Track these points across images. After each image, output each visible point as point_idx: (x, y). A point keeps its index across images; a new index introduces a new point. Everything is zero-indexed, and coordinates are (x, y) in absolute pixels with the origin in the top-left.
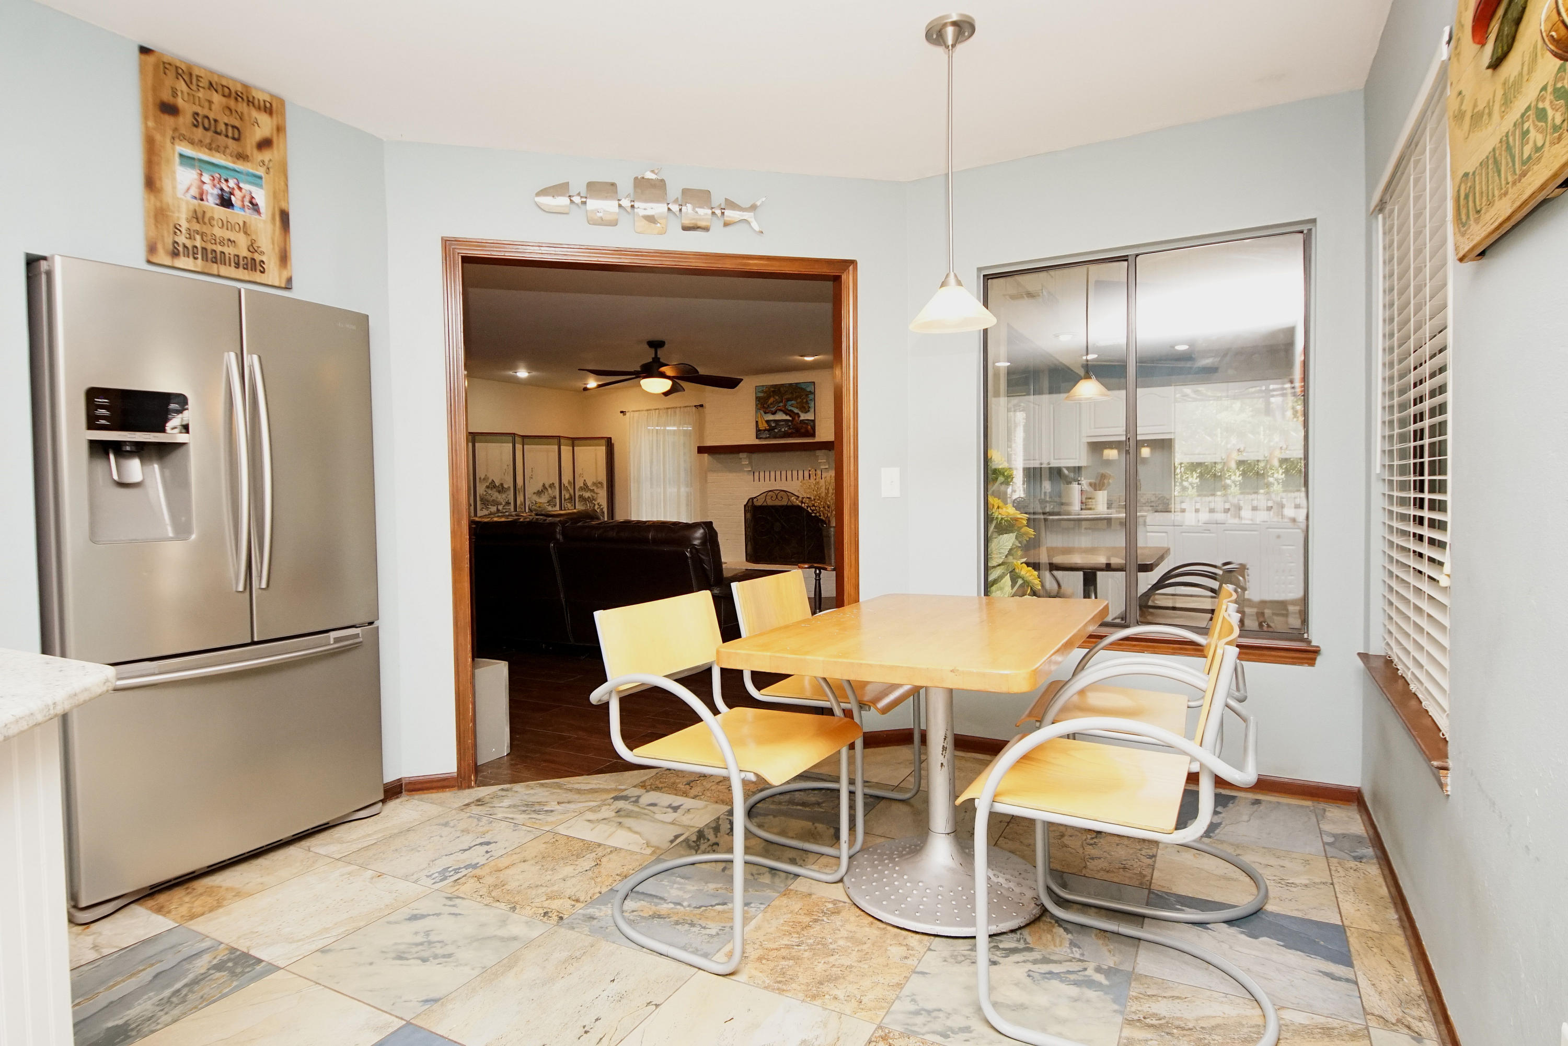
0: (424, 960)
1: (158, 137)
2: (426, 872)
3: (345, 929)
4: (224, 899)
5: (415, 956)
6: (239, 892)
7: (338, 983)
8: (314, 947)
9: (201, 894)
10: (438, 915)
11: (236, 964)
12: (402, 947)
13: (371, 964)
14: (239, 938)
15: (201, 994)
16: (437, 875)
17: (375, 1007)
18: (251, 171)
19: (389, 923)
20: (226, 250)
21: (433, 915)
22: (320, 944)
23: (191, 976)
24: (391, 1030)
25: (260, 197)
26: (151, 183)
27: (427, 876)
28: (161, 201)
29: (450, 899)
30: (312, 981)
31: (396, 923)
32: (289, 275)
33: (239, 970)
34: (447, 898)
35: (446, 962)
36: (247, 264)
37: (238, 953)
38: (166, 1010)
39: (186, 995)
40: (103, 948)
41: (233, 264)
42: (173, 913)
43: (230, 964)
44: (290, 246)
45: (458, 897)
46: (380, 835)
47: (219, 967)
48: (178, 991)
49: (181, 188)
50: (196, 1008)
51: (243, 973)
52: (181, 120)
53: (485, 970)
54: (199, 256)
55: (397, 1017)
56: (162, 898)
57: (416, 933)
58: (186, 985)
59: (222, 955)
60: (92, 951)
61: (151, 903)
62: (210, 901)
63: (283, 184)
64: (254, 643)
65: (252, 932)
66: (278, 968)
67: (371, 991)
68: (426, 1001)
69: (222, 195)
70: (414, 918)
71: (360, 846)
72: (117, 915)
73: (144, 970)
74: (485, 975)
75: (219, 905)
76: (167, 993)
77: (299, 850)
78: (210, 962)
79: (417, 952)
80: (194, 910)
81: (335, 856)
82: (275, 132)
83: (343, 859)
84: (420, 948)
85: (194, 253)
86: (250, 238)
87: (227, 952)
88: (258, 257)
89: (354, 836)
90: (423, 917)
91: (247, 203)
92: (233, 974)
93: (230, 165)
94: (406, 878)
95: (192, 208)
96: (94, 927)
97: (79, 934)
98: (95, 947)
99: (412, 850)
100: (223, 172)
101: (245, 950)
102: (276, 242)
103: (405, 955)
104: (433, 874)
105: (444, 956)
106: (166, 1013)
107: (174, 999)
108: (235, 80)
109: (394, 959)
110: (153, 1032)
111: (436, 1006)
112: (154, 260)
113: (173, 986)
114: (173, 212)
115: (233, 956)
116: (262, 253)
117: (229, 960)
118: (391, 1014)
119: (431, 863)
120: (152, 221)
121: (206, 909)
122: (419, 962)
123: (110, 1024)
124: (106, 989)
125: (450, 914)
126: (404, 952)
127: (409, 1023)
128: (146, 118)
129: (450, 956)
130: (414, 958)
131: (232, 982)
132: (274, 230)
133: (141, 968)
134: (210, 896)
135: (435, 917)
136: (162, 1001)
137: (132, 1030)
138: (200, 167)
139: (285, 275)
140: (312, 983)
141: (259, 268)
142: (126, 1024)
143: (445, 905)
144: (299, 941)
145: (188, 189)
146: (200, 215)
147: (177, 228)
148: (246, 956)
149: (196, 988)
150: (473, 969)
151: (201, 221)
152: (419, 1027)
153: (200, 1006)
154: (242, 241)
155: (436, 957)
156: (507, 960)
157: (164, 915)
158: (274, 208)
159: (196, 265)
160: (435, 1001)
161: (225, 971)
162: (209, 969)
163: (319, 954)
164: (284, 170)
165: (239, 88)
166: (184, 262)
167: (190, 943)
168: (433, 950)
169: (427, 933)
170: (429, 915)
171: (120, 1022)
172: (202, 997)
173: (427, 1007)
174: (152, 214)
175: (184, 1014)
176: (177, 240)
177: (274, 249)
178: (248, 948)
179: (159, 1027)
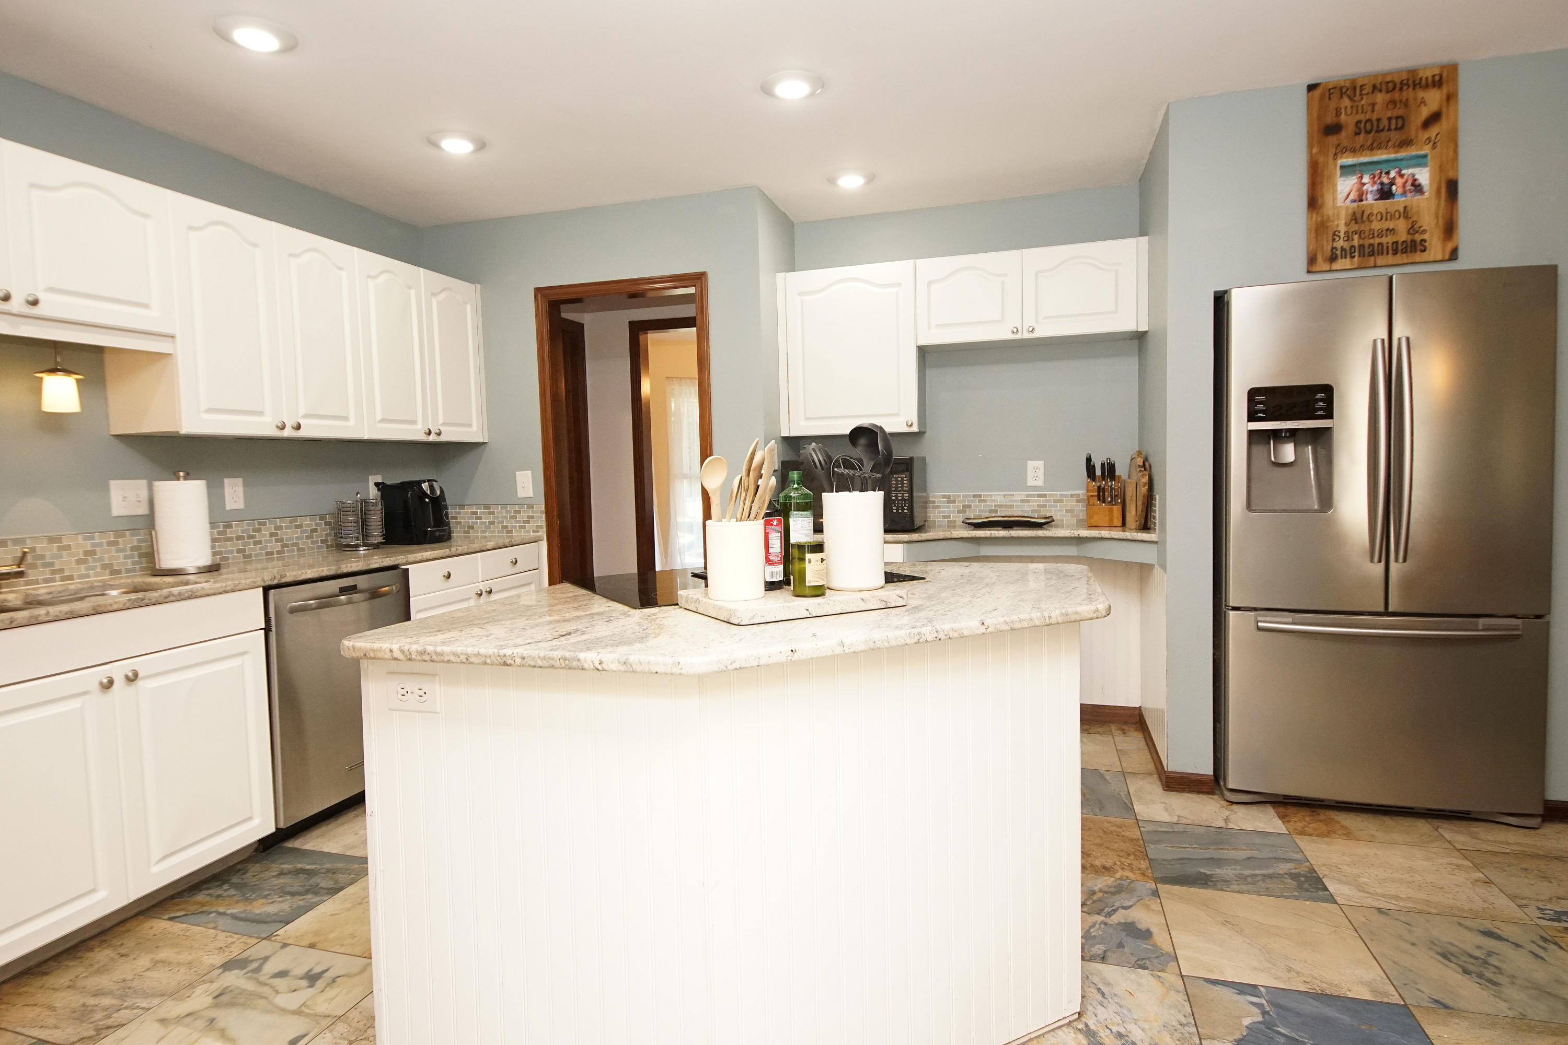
0: (1466, 972)
1: (1321, 159)
2: (1540, 905)
3: (1415, 906)
4: (1334, 833)
5: (1460, 963)
6: (1349, 833)
7: (1372, 940)
8: (1376, 904)
9: (1321, 821)
10: (1517, 945)
11: (1306, 881)
12: (1452, 949)
13: (1413, 944)
14: (1324, 865)
15: (1268, 886)
16: (1551, 912)
17: (1387, 976)
18: (1414, 153)
19: (1460, 924)
20: (1384, 240)
21: (1512, 943)
22: (1382, 905)
23: (1271, 871)
24: (1386, 1000)
25: (1424, 176)
26: (1314, 203)
27: (1539, 908)
28: (1322, 216)
29: (1545, 940)
30: (1353, 926)
31: (1467, 928)
32: (1455, 245)
33: (1306, 886)
34: (1542, 937)
35: (1487, 986)
36: (1406, 247)
37: (1315, 875)
38: (1239, 882)
39: (1258, 881)
40: (1230, 822)
41: (1391, 252)
42: (1292, 823)
43: (1303, 879)
44: (1457, 215)
45: (1556, 944)
46: (1519, 848)
47: (1294, 876)
48: (1256, 875)
49: (1341, 196)
50: (1258, 893)
51: (1307, 890)
52: (1343, 134)
53: (1522, 1017)
54: (1356, 254)
55: (1400, 995)
56: (1291, 810)
57: (1479, 947)
58: (1264, 875)
59: (1303, 869)
60: (1224, 821)
61: (1281, 809)
62: (1324, 828)
63: (1451, 153)
64: (1386, 613)
65: (1336, 866)
66: (1336, 902)
67: (1394, 963)
68: (1436, 1001)
69: (1382, 189)
70: (1489, 934)
71: (1489, 848)
72: (1254, 807)
73: (1244, 850)
74: (1517, 1021)
75: (1328, 834)
76: (1247, 872)
77: (1428, 825)
78: (1290, 869)
79: (1465, 962)
80: (1306, 829)
81: (1456, 845)
82: (1445, 103)
83: (1462, 851)
84: (1472, 960)
85: (1351, 253)
86: (1410, 221)
87: (1307, 869)
88: (1418, 237)
89: (1490, 838)
90: (1499, 938)
91: (1409, 187)
92: (1300, 887)
93: (1392, 156)
94: (1513, 898)
95: (1350, 211)
96: (1235, 807)
97: (1223, 807)
98: (1226, 820)
99: (1544, 877)
100: (1385, 168)
101: (1321, 876)
102: (1441, 215)
103: (1451, 958)
104: (1546, 910)
105: (1490, 981)
106: (1238, 884)
107: (1249, 879)
108: (1399, 72)
109: (1438, 953)
110: (1222, 890)
111: (1442, 1011)
112: (1314, 269)
113: (1254, 870)
114: (1333, 221)
115: (1309, 875)
116: (1424, 232)
117: (1304, 876)
118: (1396, 990)
119: (1554, 900)
120: (1313, 235)
121: (1316, 833)
122: (1460, 970)
123: (1202, 870)
124: (1214, 849)
125: (1531, 952)
126: (1452, 954)
127: (1406, 1006)
128: (1310, 146)
129: (1496, 984)
130: (1456, 964)
131: (1295, 891)
132: (1438, 205)
133: (1244, 848)
134: (1326, 825)
135: (1513, 946)
136: (1240, 876)
137: (1212, 881)
138: (1359, 170)
139: (1450, 246)
140: (1352, 927)
141: (1419, 247)
142: (1211, 876)
143: (1533, 942)
144: (1367, 893)
145: (1348, 195)
146: (1358, 216)
147: (1335, 234)
148: (1319, 880)
149: (1268, 881)
150: (1510, 1009)
151: (1359, 221)
152: (1413, 1015)
153: (1261, 893)
154: (1401, 226)
155: (1480, 976)
156: (1557, 1026)
157: (1283, 822)
158: (1440, 181)
159: (1352, 263)
160: (1446, 1007)
161: (1295, 881)
162: (1286, 874)
163: (1375, 911)
164: (1453, 137)
165: (1405, 77)
166: (1340, 264)
167: (1286, 849)
168: (1484, 970)
169: (1490, 953)
170: (1507, 940)
171: (1209, 873)
172: (1267, 888)
173: (1430, 1005)
174: (1313, 229)
175: (1248, 892)
176: (1335, 245)
177: (1437, 222)
178: (1325, 876)
179: (1228, 889)
